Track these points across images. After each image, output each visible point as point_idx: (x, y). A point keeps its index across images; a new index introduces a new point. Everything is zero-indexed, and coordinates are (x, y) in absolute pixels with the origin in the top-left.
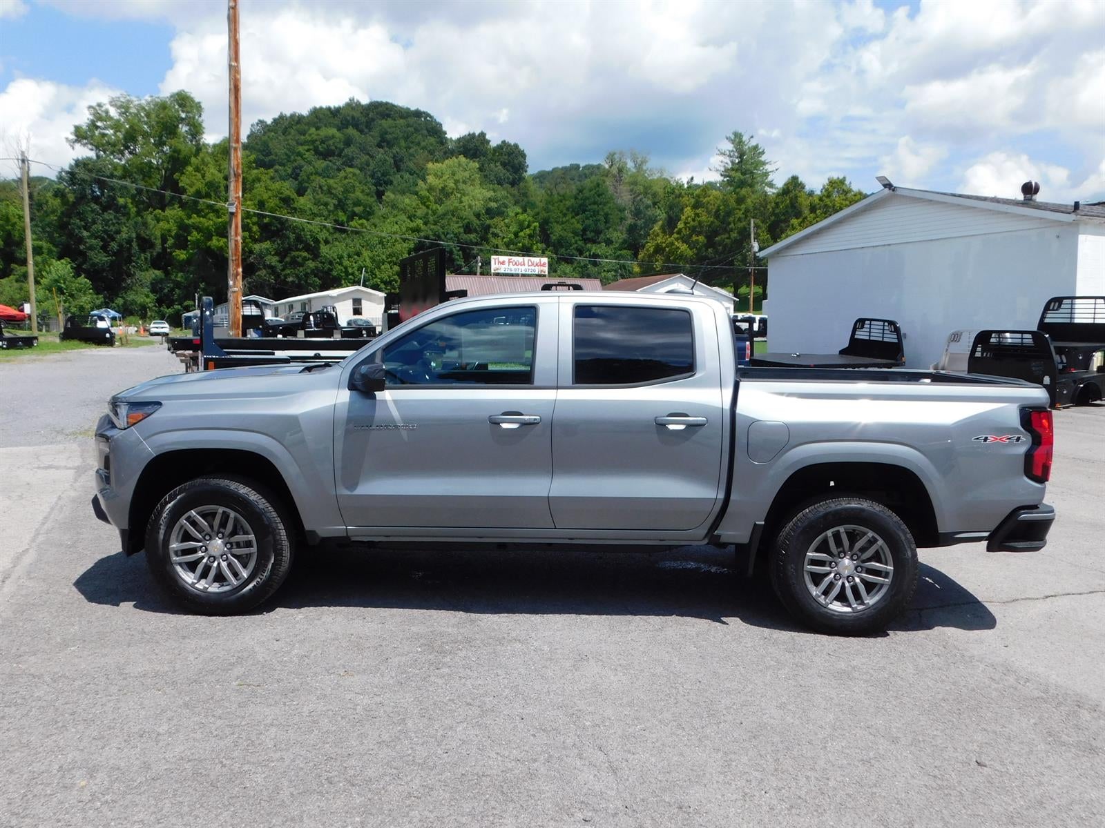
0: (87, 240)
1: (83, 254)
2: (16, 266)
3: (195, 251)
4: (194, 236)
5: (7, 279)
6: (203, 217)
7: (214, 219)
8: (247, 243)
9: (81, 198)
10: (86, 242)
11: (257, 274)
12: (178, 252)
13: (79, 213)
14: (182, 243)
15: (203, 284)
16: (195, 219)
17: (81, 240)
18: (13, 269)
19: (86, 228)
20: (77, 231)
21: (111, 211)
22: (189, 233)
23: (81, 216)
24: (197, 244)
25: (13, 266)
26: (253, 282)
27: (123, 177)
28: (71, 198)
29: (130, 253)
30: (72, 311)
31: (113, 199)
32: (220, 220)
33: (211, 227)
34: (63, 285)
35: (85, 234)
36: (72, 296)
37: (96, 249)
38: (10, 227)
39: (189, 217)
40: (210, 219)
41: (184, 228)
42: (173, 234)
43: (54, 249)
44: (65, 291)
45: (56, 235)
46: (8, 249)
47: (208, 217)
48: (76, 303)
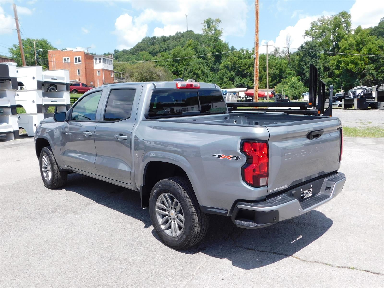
0: (306, 69)
1: (304, 74)
2: (283, 79)
3: (343, 70)
4: (343, 64)
5: (279, 84)
6: (346, 57)
7: (350, 57)
8: (362, 66)
9: (305, 55)
10: (305, 70)
11: (366, 77)
12: (336, 71)
13: (304, 60)
14: (338, 68)
15: (345, 82)
16: (343, 59)
17: (304, 70)
18: (281, 81)
19: (306, 65)
20: (302, 66)
21: (314, 59)
22: (341, 64)
23: (304, 61)
24: (343, 68)
25: (282, 79)
26: (364, 80)
27: (319, 46)
28: (302, 55)
29: (320, 73)
30: (296, 93)
31: (316, 54)
32: (352, 58)
33: (348, 61)
34: (294, 85)
35: (305, 67)
36: (296, 88)
37: (308, 72)
38: (281, 67)
39: (341, 57)
40: (349, 58)
41: (339, 62)
42: (335, 65)
43: (295, 73)
44: (295, 87)
45: (297, 68)
46: (281, 74)
47: (348, 57)
48: (298, 91)
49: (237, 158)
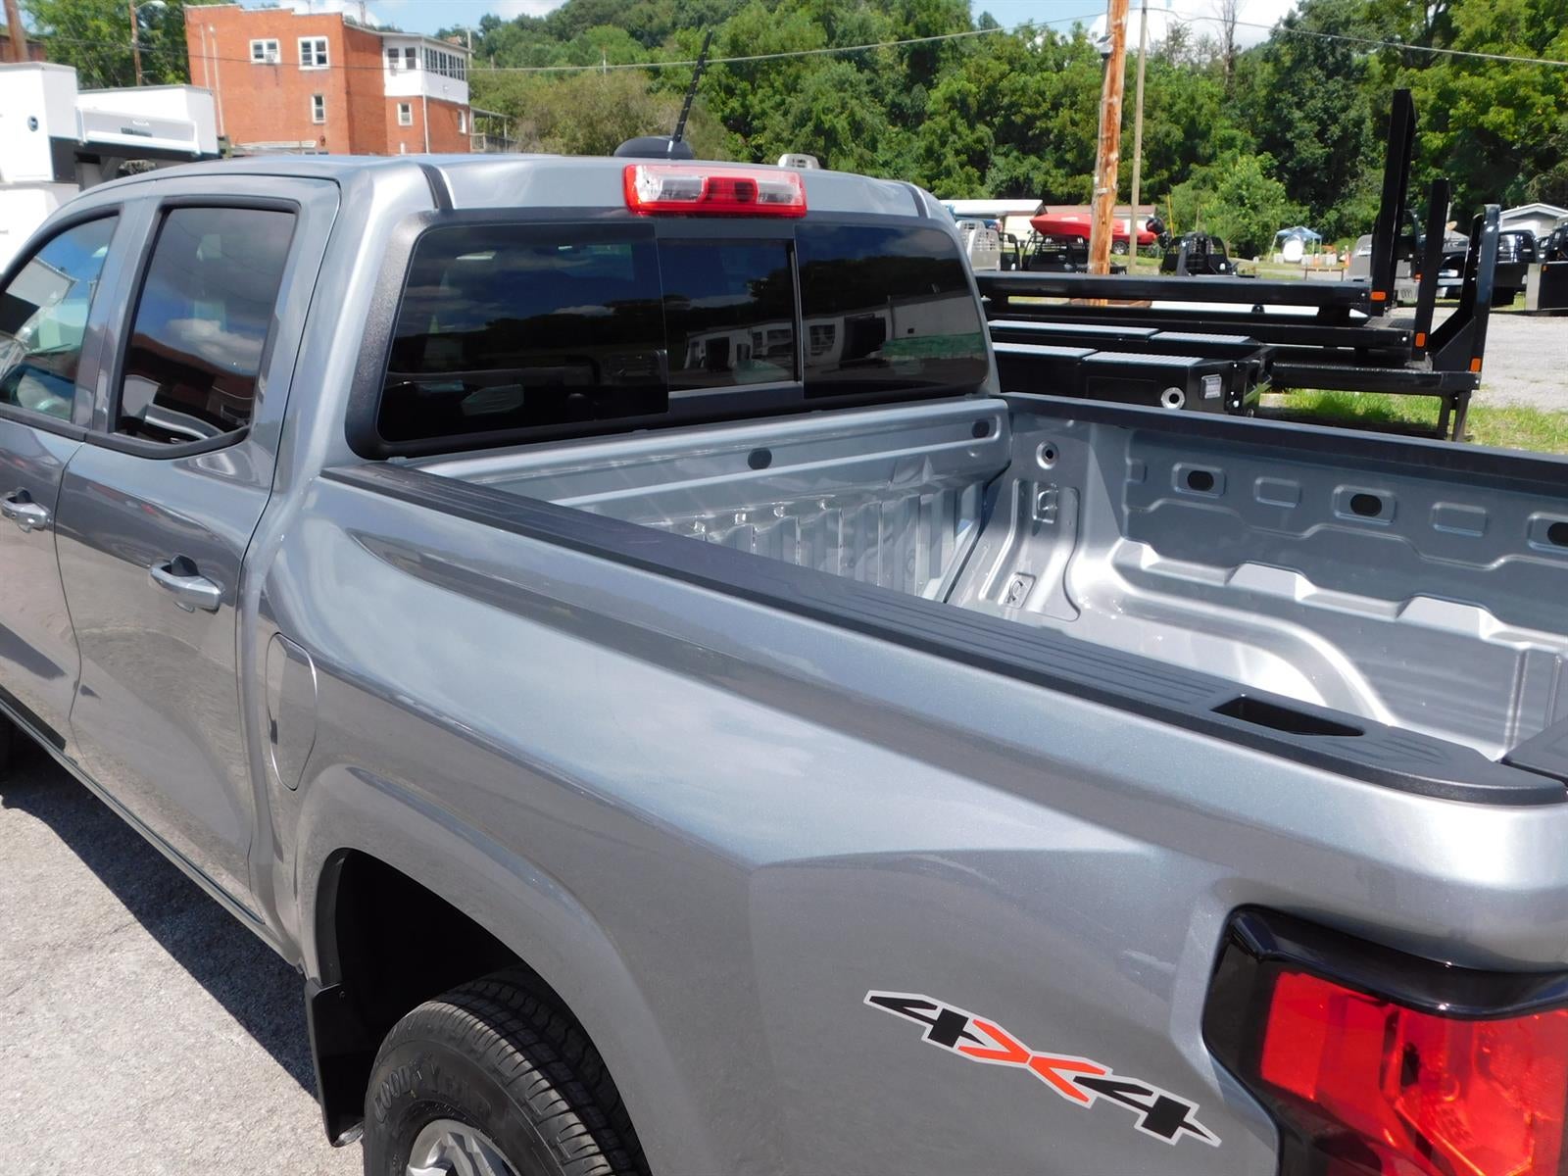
0: (1298, 124)
1: (1289, 145)
2: (1196, 166)
3: (1459, 132)
4: (1464, 106)
5: (1181, 185)
6: (1481, 75)
7: (1498, 76)
8: (1548, 115)
9: (1300, 61)
10: (1296, 128)
11: (1557, 166)
12: (1430, 135)
13: (1293, 84)
14: (1439, 121)
15: (1464, 185)
16: (1466, 80)
17: (1289, 125)
18: (1192, 171)
19: (1300, 106)
20: (1285, 111)
21: (1339, 78)
22: (1453, 104)
23: (1295, 88)
24: (1462, 122)
25: (1193, 166)
26: (1549, 181)
27: (1367, 21)
28: (1287, 61)
29: (1358, 142)
30: (1252, 230)
31: (1347, 57)
32: (1507, 78)
33: (1489, 92)
34: (1244, 193)
35: (1297, 114)
36: (1254, 208)
37: (1307, 136)
38: (1195, 112)
39: (1456, 75)
40: (1490, 78)
41: (1448, 96)
42: (1428, 107)
43: (1253, 140)
44: (1246, 201)
45: (1260, 119)
46: (1189, 143)
47: (1488, 75)
48: (1260, 218)
49: (1166, 1117)
